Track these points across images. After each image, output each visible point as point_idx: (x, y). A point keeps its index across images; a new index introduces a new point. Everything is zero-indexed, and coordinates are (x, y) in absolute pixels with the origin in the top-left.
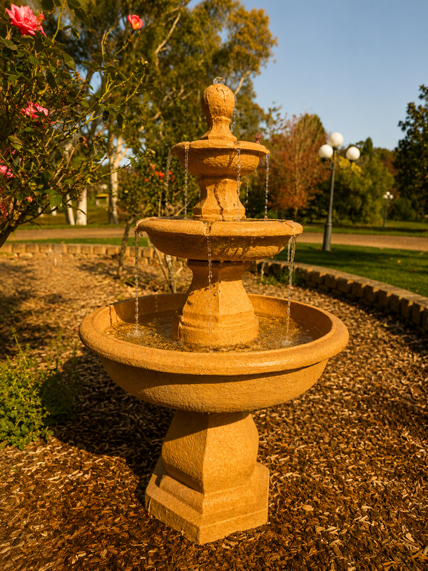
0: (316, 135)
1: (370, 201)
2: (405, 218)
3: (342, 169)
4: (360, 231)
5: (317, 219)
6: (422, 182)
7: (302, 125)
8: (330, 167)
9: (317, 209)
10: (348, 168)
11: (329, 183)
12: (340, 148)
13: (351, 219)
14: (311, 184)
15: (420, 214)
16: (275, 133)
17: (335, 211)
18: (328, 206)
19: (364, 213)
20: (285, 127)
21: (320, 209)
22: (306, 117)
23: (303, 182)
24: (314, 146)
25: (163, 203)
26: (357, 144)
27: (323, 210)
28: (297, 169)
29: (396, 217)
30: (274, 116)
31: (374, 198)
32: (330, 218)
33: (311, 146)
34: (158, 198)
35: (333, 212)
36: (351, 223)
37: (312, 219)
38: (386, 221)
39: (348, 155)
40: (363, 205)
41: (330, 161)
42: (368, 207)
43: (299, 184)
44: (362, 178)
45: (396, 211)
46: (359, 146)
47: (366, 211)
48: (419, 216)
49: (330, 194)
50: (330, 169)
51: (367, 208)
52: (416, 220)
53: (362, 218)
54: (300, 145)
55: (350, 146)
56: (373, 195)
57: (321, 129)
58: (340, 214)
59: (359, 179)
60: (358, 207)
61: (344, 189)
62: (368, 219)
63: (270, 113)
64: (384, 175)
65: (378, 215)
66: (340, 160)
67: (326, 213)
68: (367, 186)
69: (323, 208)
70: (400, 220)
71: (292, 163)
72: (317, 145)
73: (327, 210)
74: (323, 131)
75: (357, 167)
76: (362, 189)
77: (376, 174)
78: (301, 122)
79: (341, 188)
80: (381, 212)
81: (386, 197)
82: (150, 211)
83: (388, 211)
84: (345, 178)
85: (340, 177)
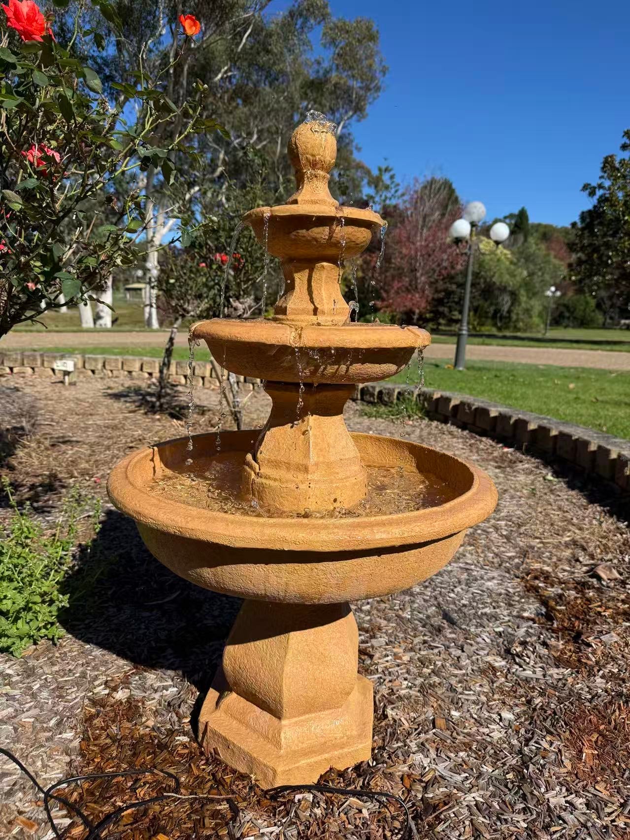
0: (447, 206)
1: (523, 299)
2: (584, 323)
3: (483, 254)
4: (509, 342)
5: (446, 325)
6: (620, 271)
7: (427, 192)
8: (466, 251)
9: (446, 310)
10: (493, 253)
11: (465, 273)
12: (480, 224)
13: (495, 325)
14: (439, 276)
15: (611, 318)
16: (388, 202)
17: (472, 313)
18: (462, 306)
19: (514, 317)
20: (403, 195)
21: (451, 311)
22: (432, 182)
23: (427, 273)
24: (444, 220)
25: (227, 299)
26: (505, 218)
27: (456, 313)
28: (419, 254)
29: (566, 322)
30: (386, 177)
31: (530, 295)
32: (465, 324)
33: (440, 221)
34: (219, 291)
35: (469, 315)
36: (494, 331)
37: (439, 324)
38: (548, 327)
39: (492, 233)
40: (512, 304)
41: (467, 242)
42: (520, 308)
43: (422, 275)
44: (512, 267)
45: (567, 314)
46: (508, 221)
47: (517, 314)
48: (608, 321)
49: (465, 289)
50: (466, 254)
51: (518, 310)
52: (604, 327)
53: (512, 324)
54: (424, 220)
55: (496, 221)
56: (528, 291)
57: (453, 198)
58: (480, 317)
59: (508, 269)
60: (506, 308)
61: (485, 282)
62: (521, 324)
63: (381, 174)
64: (548, 262)
65: (536, 320)
66: (481, 241)
67: (460, 317)
68: (518, 278)
69: (455, 310)
70: (574, 327)
71: (412, 246)
72: (448, 220)
73: (461, 312)
74: (456, 200)
75: (506, 251)
76: (512, 283)
77: (533, 261)
78: (425, 187)
79: (482, 280)
80: (540, 315)
81: (549, 293)
82: (208, 310)
83: (552, 313)
84: (487, 267)
85: (481, 265)
